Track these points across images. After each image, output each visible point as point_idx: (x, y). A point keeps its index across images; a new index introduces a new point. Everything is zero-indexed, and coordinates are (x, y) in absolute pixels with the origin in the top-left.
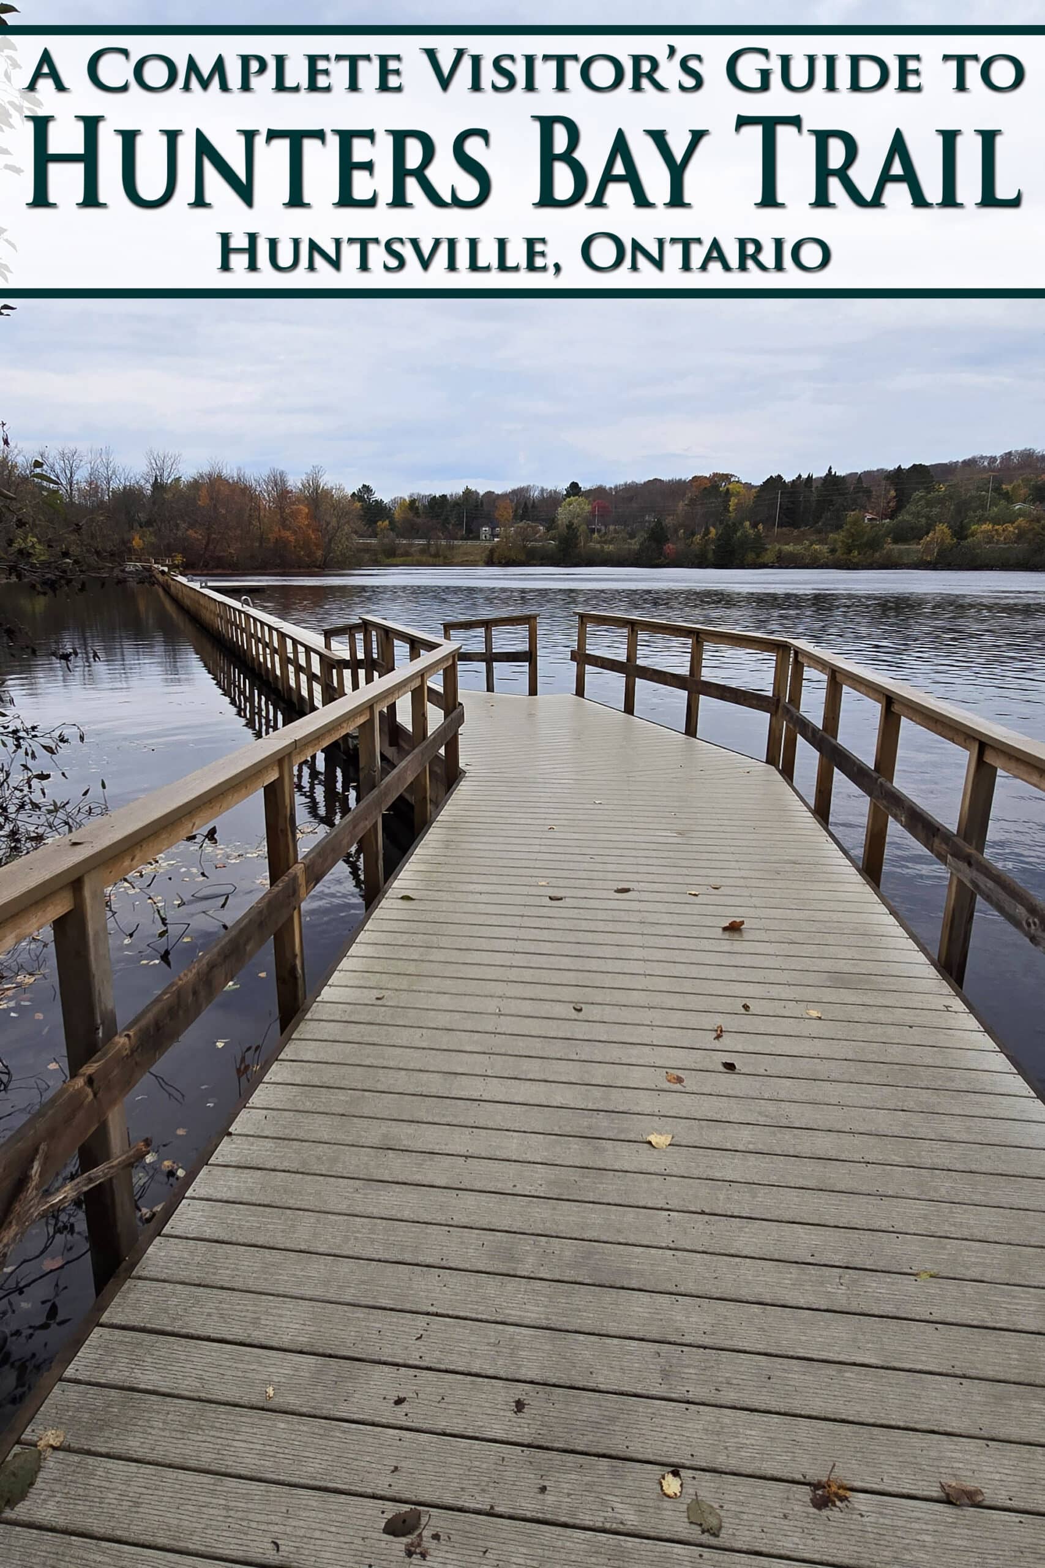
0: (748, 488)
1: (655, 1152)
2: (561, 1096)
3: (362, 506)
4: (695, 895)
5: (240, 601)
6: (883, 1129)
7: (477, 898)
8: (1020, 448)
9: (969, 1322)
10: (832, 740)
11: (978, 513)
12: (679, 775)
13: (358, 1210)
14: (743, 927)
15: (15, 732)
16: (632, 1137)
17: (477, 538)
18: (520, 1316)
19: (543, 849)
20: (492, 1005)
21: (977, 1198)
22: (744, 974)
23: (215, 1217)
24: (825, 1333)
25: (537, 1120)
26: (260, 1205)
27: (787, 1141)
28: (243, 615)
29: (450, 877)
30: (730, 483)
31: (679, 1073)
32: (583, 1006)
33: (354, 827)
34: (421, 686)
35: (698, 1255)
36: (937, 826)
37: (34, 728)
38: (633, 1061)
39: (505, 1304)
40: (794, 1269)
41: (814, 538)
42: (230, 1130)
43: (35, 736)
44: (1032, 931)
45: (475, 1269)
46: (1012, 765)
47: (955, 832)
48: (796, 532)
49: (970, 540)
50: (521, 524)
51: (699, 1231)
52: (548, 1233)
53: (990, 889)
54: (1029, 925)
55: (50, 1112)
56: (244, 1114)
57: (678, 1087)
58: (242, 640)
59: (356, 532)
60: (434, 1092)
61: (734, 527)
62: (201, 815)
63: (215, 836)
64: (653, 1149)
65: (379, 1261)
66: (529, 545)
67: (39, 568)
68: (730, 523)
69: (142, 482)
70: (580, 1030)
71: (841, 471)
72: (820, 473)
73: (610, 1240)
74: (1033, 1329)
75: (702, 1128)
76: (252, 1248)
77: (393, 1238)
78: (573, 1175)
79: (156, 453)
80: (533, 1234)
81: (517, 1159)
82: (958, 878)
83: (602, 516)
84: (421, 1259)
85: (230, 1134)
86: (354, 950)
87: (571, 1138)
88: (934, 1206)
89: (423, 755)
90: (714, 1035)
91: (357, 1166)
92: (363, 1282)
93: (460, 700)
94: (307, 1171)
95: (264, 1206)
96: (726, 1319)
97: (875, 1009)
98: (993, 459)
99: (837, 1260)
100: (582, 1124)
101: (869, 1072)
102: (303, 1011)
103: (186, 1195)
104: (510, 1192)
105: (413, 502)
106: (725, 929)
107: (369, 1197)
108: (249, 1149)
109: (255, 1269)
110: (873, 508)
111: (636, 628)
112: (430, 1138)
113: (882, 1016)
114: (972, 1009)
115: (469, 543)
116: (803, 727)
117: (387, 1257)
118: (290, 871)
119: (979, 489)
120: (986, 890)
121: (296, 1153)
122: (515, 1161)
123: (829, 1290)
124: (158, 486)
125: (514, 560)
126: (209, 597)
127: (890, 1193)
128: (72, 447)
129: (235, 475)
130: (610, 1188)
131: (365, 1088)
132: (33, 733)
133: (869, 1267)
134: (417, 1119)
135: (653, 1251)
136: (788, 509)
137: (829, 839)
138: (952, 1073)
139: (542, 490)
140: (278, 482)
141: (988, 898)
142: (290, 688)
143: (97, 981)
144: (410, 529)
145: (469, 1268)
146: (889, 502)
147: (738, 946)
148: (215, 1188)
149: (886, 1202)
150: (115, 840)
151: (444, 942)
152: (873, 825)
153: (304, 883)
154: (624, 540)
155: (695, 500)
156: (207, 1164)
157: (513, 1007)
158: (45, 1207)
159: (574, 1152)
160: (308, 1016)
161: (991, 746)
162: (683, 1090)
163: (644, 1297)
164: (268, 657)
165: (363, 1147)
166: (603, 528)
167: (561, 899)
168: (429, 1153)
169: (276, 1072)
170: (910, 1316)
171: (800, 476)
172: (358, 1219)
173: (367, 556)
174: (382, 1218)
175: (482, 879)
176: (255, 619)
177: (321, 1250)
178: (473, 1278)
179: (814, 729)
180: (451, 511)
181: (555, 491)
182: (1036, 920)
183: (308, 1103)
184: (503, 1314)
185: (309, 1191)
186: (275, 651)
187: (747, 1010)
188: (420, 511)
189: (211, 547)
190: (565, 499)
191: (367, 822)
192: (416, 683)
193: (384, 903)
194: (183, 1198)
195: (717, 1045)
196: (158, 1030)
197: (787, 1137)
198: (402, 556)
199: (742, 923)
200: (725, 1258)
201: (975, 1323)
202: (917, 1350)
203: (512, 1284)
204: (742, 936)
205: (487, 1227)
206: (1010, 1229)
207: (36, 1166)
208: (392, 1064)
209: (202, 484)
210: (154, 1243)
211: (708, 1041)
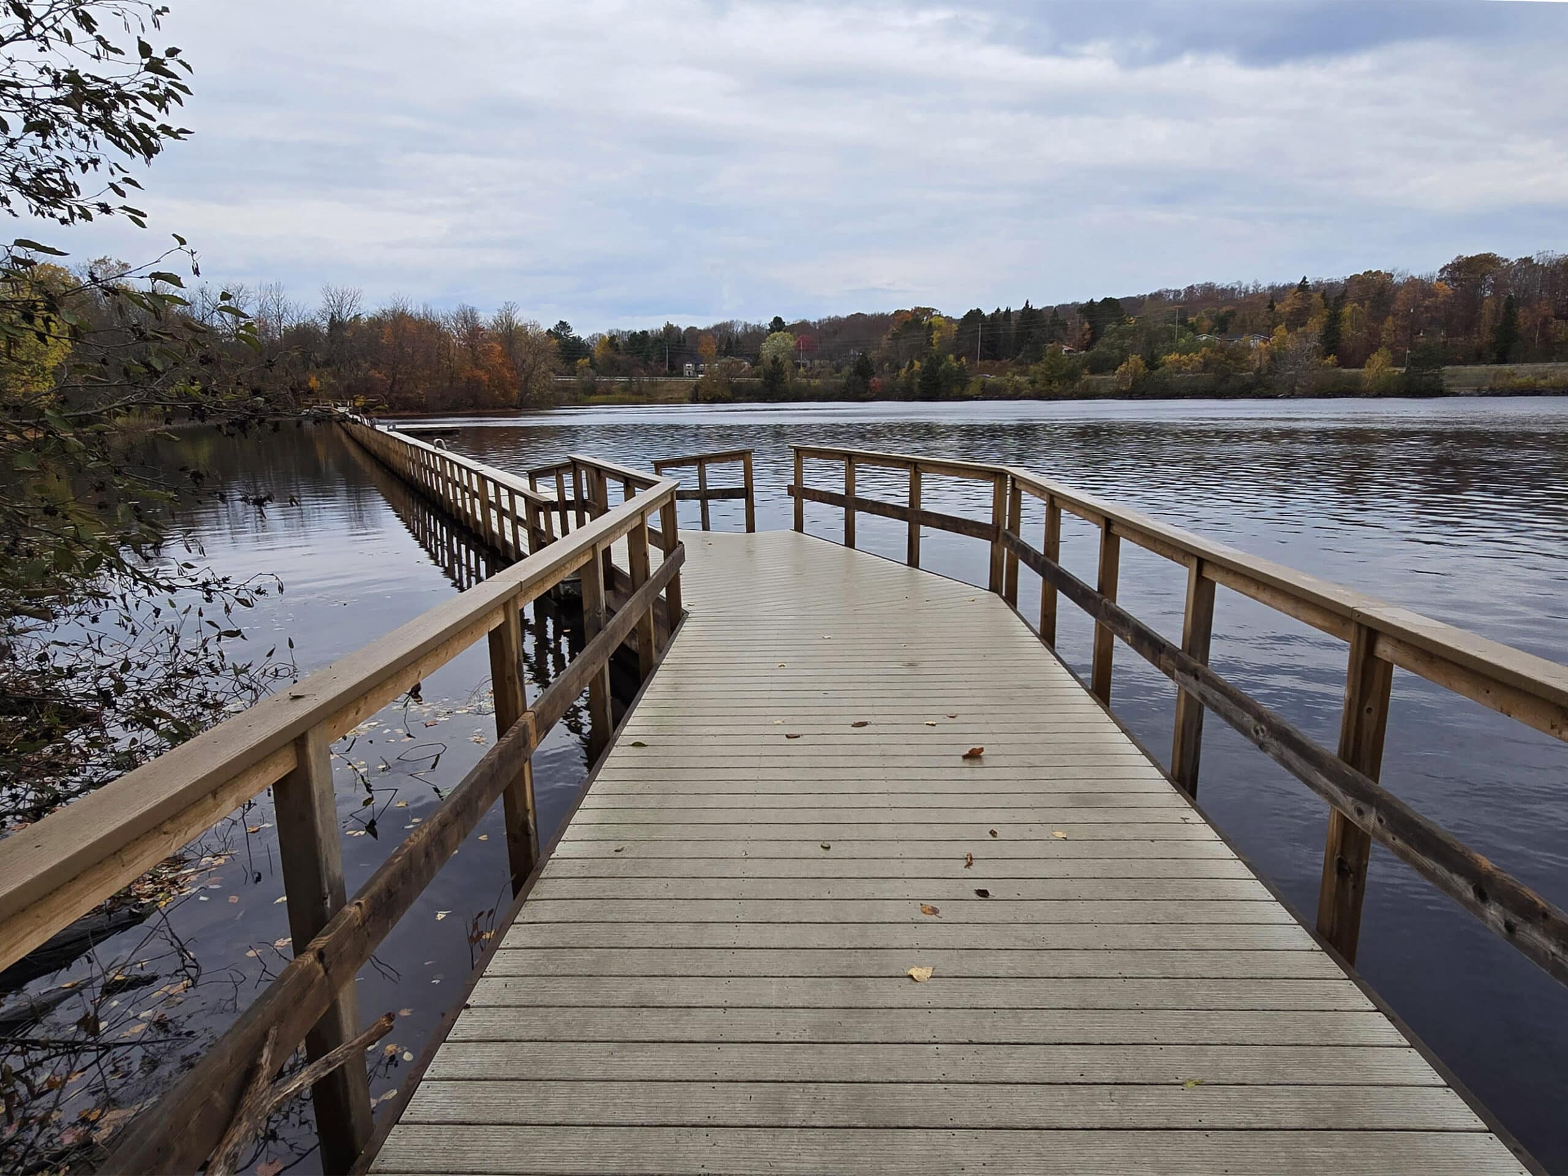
0: (949, 321)
1: (917, 986)
2: (817, 937)
3: (559, 343)
4: (933, 725)
5: (432, 444)
6: (1137, 943)
7: (712, 740)
8: (1202, 282)
9: (1237, 1126)
10: (1054, 564)
11: (1166, 345)
12: (905, 606)
13: (614, 1074)
14: (982, 754)
15: (205, 584)
16: (893, 972)
17: (681, 374)
18: (796, 1168)
19: (775, 687)
20: (738, 849)
21: (1231, 1003)
22: (989, 801)
23: (458, 1098)
24: (1101, 1152)
25: (795, 963)
26: (507, 1080)
27: (1048, 964)
28: (437, 458)
29: (680, 721)
30: (932, 317)
31: (934, 904)
32: (830, 843)
33: (583, 672)
34: (642, 525)
35: (971, 1086)
36: (1162, 642)
37: (225, 580)
38: (887, 895)
39: (779, 1157)
40: (1065, 1090)
41: (1015, 370)
42: (468, 1002)
43: (227, 589)
44: (1261, 738)
45: (744, 1124)
46: (1230, 578)
47: (1180, 648)
48: (997, 364)
49: (1161, 369)
50: (724, 360)
51: (969, 1064)
52: (816, 1079)
53: (1217, 700)
54: (1257, 732)
55: (279, 993)
56: (481, 984)
57: (933, 918)
58: (437, 484)
59: (554, 371)
60: (685, 943)
61: (937, 361)
62: (427, 663)
63: (420, 693)
64: (913, 983)
65: (643, 1126)
66: (735, 381)
67: (226, 407)
68: (933, 356)
69: (318, 320)
70: (830, 868)
71: (1037, 305)
72: (1017, 306)
73: (880, 1080)
74: (1297, 1126)
75: (962, 957)
76: (503, 1127)
77: (655, 1100)
78: (838, 1016)
79: (333, 289)
80: (801, 1082)
81: (778, 1005)
82: (1186, 692)
83: (807, 350)
84: (687, 1119)
85: (468, 1007)
86: (587, 802)
87: (831, 979)
88: (1193, 1015)
89: (646, 595)
90: (965, 863)
91: (610, 1028)
92: (628, 1151)
93: (679, 539)
94: (557, 1039)
95: (512, 1080)
96: (1003, 1148)
97: (1116, 826)
98: (1177, 293)
99: (1107, 1076)
100: (841, 963)
101: (1117, 888)
102: (537, 869)
103: (424, 1077)
104: (774, 1040)
105: (613, 338)
106: (965, 757)
107: (626, 1059)
108: (491, 1021)
109: (509, 1149)
110: (1070, 340)
111: (853, 460)
112: (685, 991)
113: (1125, 832)
114: (1208, 821)
115: (673, 379)
116: (1024, 552)
117: (651, 1121)
118: (519, 720)
119: (1166, 321)
120: (1215, 702)
121: (543, 1020)
122: (776, 1008)
123: (1101, 1107)
124: (336, 325)
125: (719, 397)
126: (399, 440)
127: (1149, 1006)
128: (238, 284)
129: (421, 312)
130: (875, 1027)
131: (612, 945)
132: (224, 586)
133: (1136, 1081)
134: (670, 974)
135: (925, 1086)
136: (988, 341)
137: (1057, 662)
138: (1195, 882)
139: (746, 325)
140: (468, 318)
141: (1216, 709)
142: (493, 533)
143: (324, 844)
144: (612, 367)
145: (739, 1124)
146: (1084, 335)
147: (979, 773)
148: (456, 1066)
149: (1147, 1015)
150: (340, 691)
151: (681, 787)
152: (1099, 646)
153: (535, 733)
154: (831, 374)
155: (897, 334)
156: (445, 1042)
157: (757, 849)
158: (279, 1098)
159: (836, 993)
160: (544, 874)
161: (1207, 561)
162: (939, 920)
163: (920, 1135)
164: (468, 501)
165: (614, 1007)
166: (808, 362)
167: (799, 737)
168: (685, 1007)
169: (513, 937)
170: (1180, 1126)
171: (998, 310)
172: (615, 1084)
173: (566, 395)
174: (641, 1081)
175: (717, 721)
176: (452, 462)
177: (579, 1121)
178: (743, 1134)
179: (1037, 555)
180: (652, 347)
181: (759, 326)
182: (1263, 727)
183: (551, 967)
184: (778, 1168)
185: (559, 1060)
186: (474, 495)
187: (994, 836)
188: (620, 348)
189: (397, 388)
190: (769, 335)
191: (595, 666)
192: (637, 522)
193: (614, 751)
194: (421, 1080)
195: (969, 873)
196: (391, 896)
197: (1045, 959)
198: (604, 393)
199: (982, 750)
200: (997, 1086)
201: (1243, 1126)
202: (1190, 1159)
203: (784, 1135)
204: (982, 763)
205: (753, 1079)
206: (1265, 1030)
207: (266, 1052)
208: (637, 918)
209: (386, 323)
210: (392, 1132)
211: (959, 868)
